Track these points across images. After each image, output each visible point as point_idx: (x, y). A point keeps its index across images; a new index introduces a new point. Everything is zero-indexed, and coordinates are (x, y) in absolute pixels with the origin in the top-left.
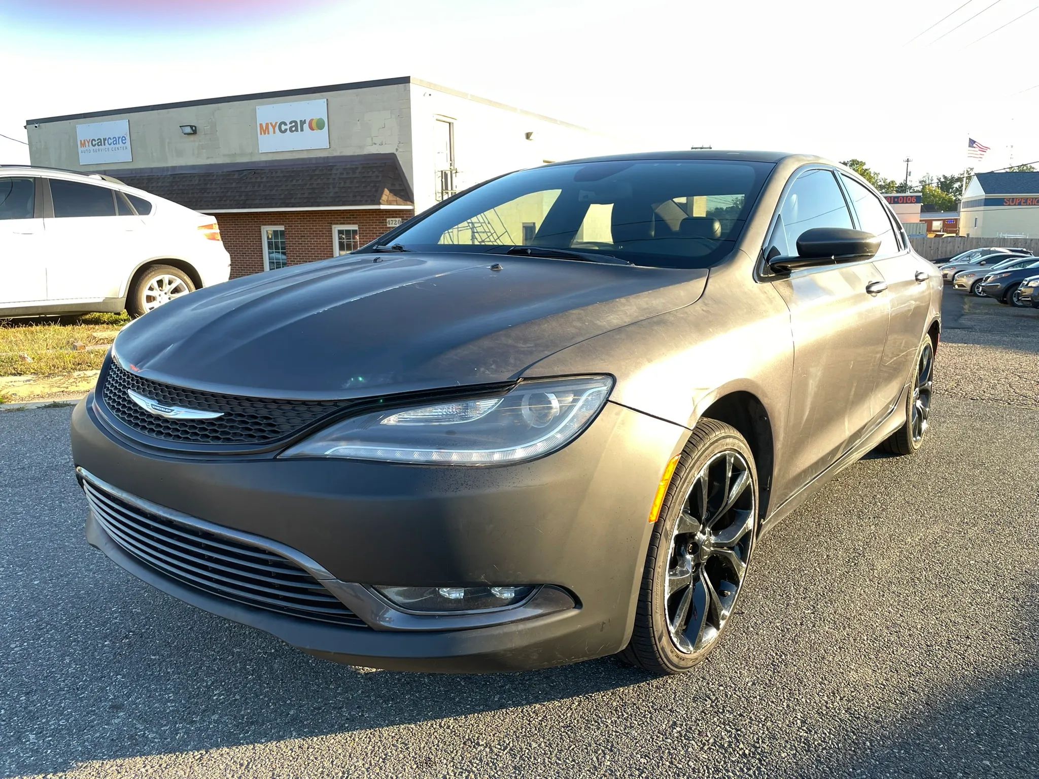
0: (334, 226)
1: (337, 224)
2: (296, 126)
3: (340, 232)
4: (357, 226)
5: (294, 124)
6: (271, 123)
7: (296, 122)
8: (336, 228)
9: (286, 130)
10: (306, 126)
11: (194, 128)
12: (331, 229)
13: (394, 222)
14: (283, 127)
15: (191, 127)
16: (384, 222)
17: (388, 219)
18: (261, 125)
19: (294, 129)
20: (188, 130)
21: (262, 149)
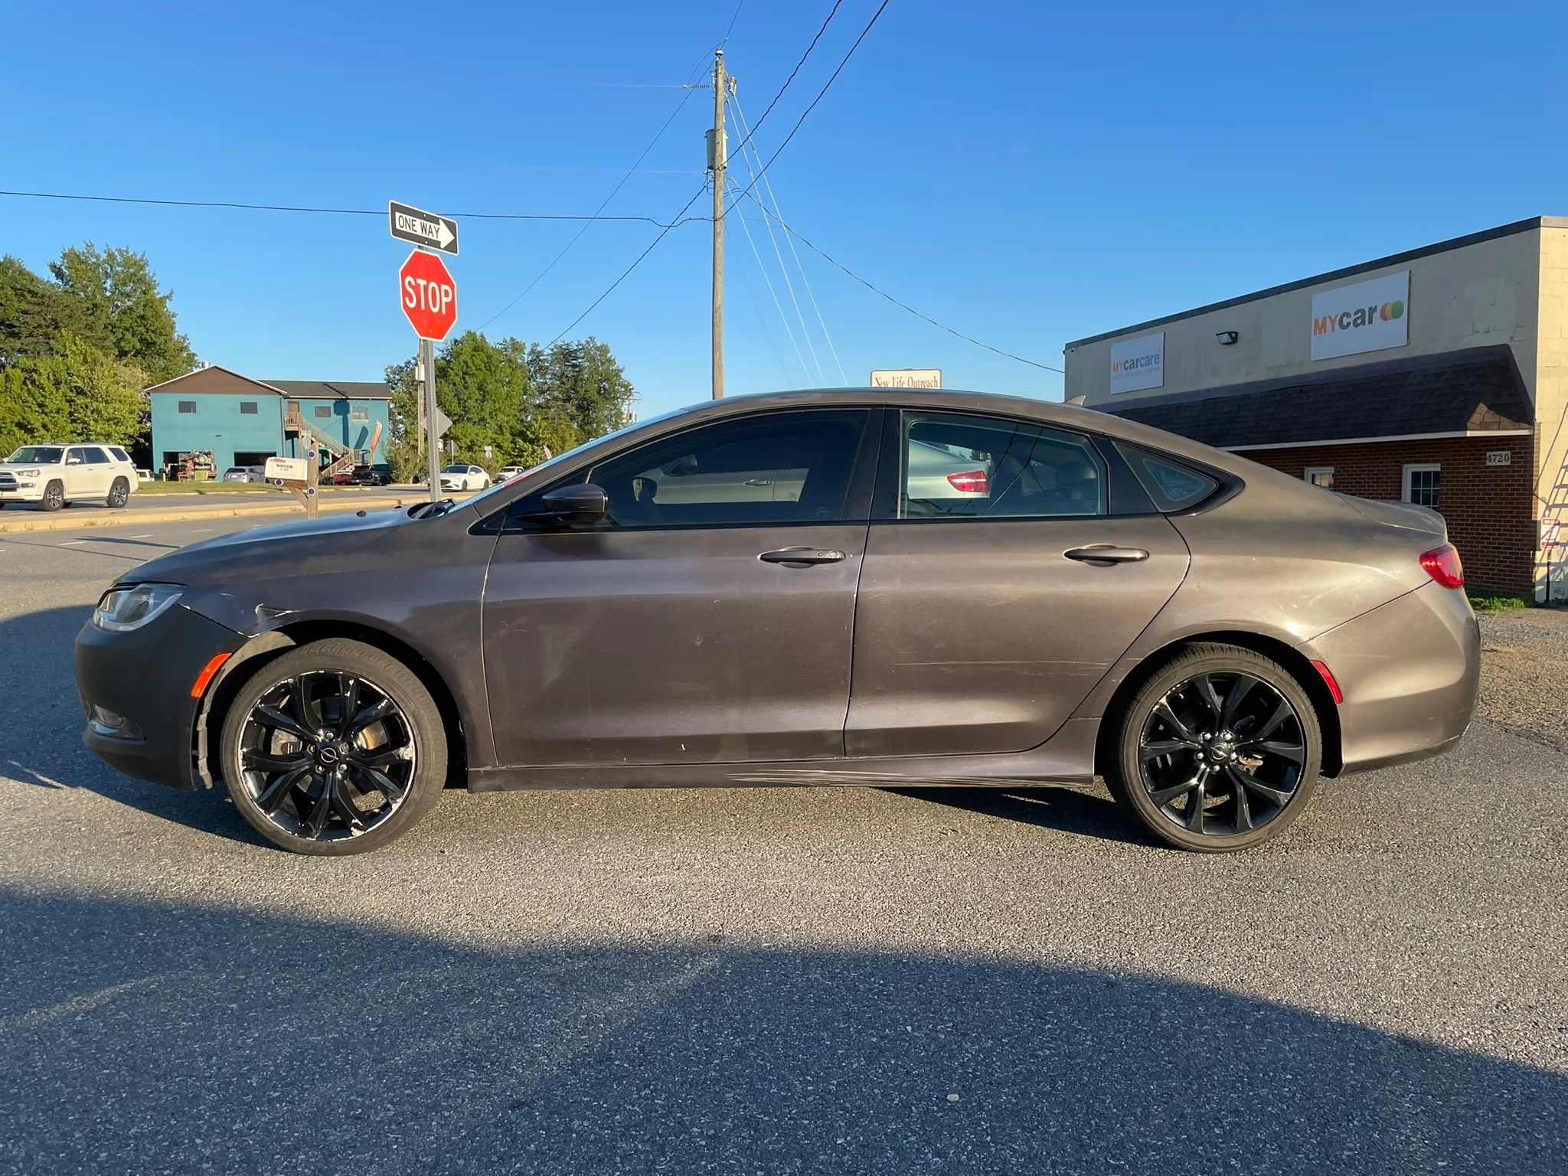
0: (1406, 466)
1: (1409, 462)
2: (1363, 317)
3: (1416, 476)
4: (1439, 465)
5: (1360, 314)
6: (1330, 317)
7: (1363, 311)
8: (1408, 470)
9: (1349, 324)
10: (1377, 316)
11: (1234, 335)
12: (1401, 470)
13: (1498, 458)
14: (1346, 320)
15: (1230, 333)
16: (1482, 458)
17: (1488, 454)
18: (1317, 321)
19: (1359, 321)
20: (1226, 338)
21: (1317, 353)
